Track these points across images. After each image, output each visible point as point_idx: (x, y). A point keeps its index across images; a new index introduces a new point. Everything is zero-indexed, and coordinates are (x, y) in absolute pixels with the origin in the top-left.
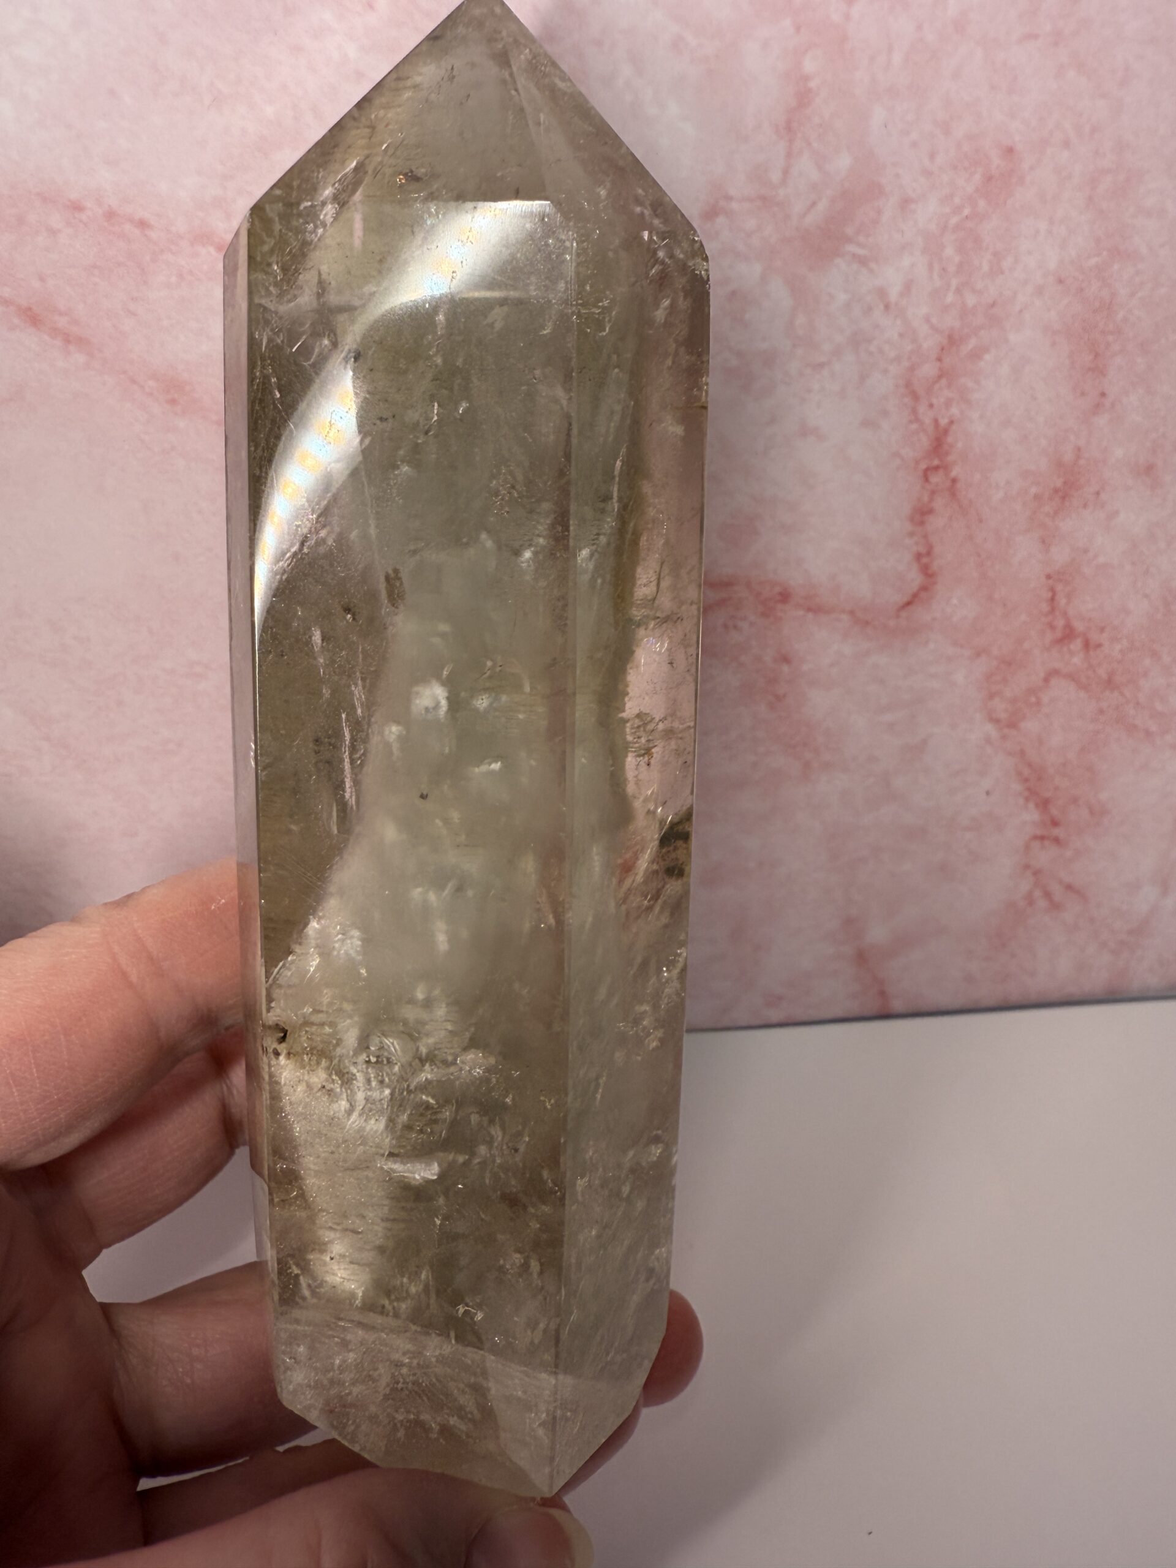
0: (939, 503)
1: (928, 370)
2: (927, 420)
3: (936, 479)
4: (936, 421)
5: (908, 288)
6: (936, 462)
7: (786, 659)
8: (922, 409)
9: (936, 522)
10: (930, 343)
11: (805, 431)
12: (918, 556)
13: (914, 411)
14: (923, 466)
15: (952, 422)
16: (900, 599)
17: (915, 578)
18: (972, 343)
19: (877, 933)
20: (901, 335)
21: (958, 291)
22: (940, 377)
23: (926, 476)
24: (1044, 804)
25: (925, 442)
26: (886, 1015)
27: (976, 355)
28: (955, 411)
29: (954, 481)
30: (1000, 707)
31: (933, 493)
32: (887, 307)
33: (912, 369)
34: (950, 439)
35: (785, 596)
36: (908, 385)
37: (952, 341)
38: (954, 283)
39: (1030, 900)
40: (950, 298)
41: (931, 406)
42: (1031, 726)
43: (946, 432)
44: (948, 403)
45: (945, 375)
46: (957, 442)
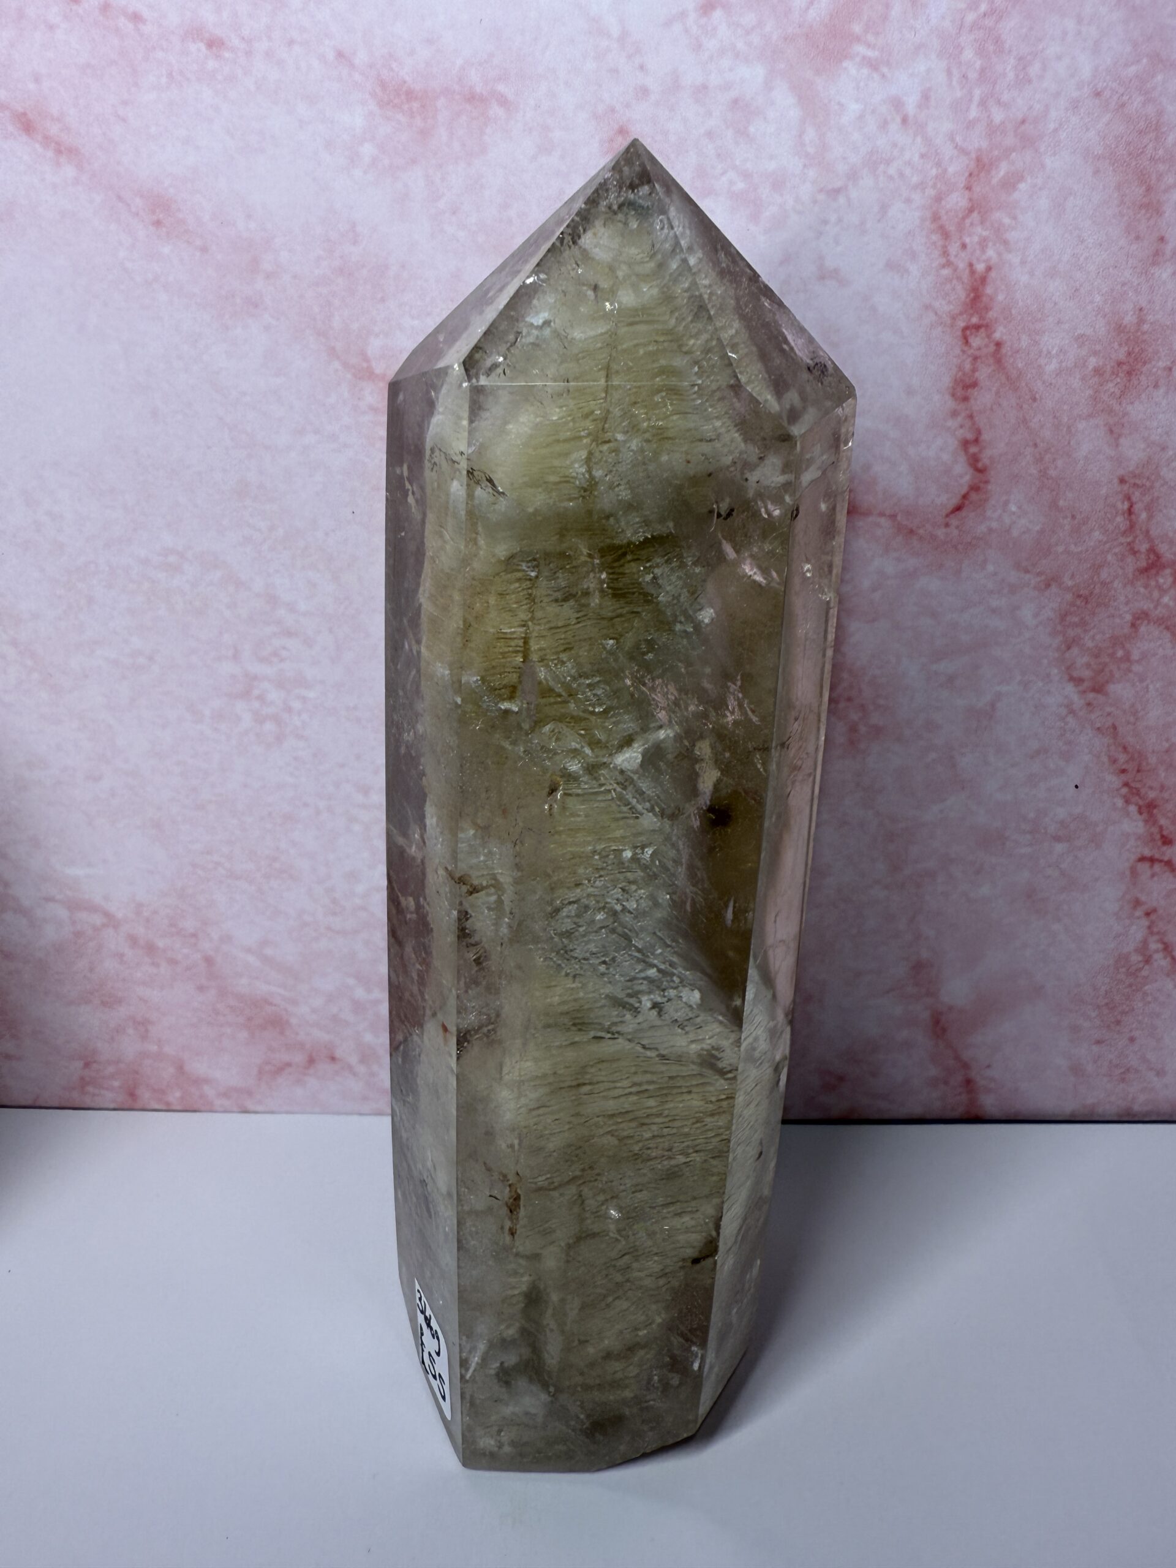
0: (983, 373)
1: (957, 200)
2: (962, 265)
3: (976, 341)
4: (971, 266)
5: (926, 97)
6: (975, 320)
8: (954, 248)
9: (982, 399)
10: (957, 167)
11: (826, 275)
12: (965, 444)
13: (945, 253)
14: (961, 324)
15: (989, 269)
16: (948, 500)
17: (963, 474)
18: (1003, 169)
19: (957, 989)
20: (922, 156)
21: (983, 103)
22: (971, 210)
23: (965, 340)
24: (1149, 809)
25: (961, 293)
27: (1010, 183)
28: (991, 253)
29: (998, 345)
30: (1080, 661)
31: (975, 359)
32: (905, 120)
33: (938, 199)
34: (989, 290)
36: (936, 218)
37: (981, 166)
38: (977, 93)
39: (1145, 955)
40: (973, 113)
41: (964, 246)
42: (1121, 690)
43: (983, 280)
44: (983, 243)
45: (976, 207)
46: (997, 294)
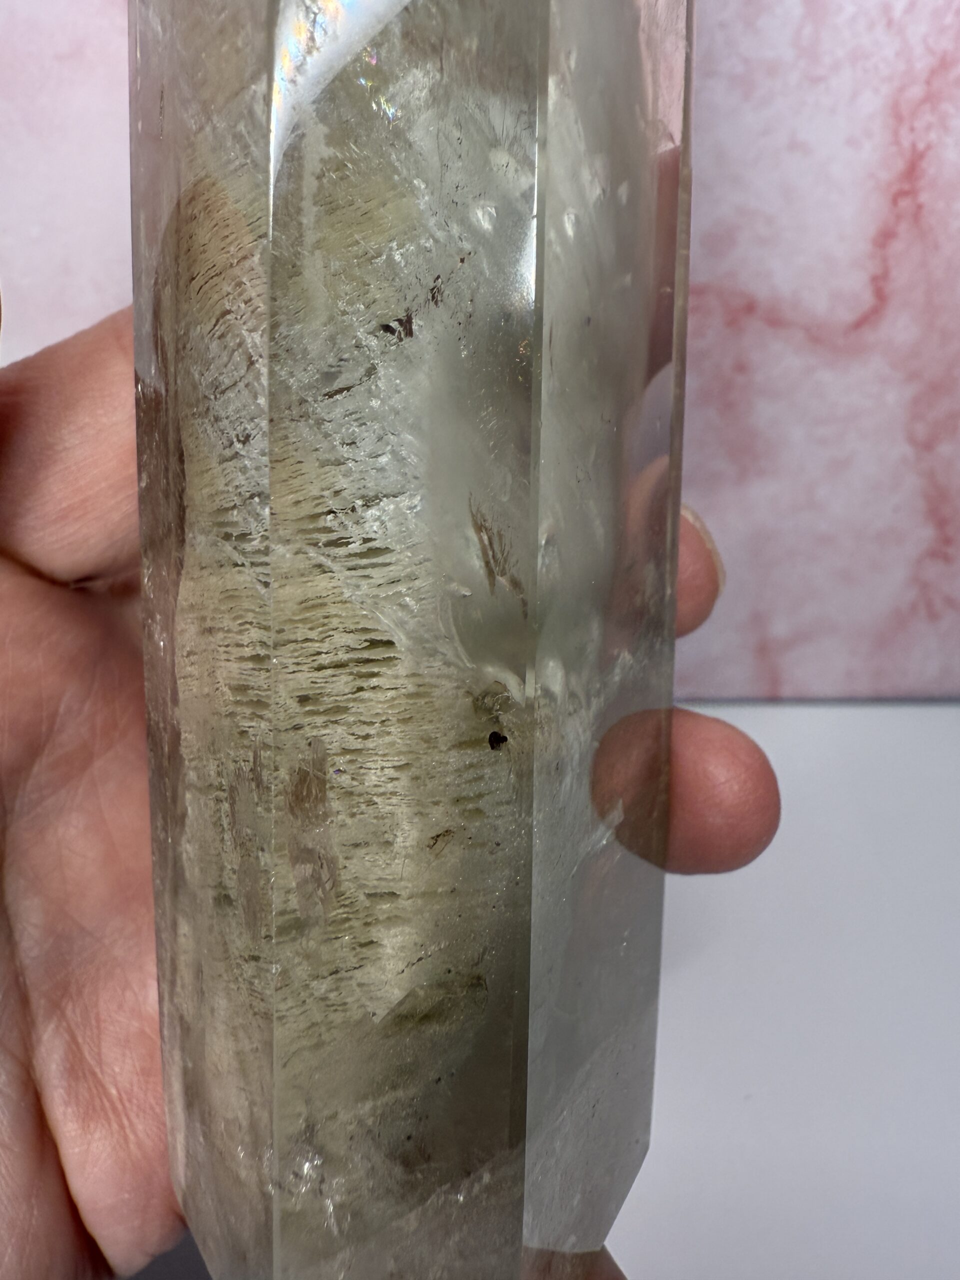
0: (903, 228)
1: (916, 91)
2: (906, 143)
3: (905, 203)
4: (914, 146)
6: (906, 187)
7: (741, 367)
8: (904, 131)
9: (897, 246)
10: (922, 64)
11: (795, 146)
12: (875, 279)
13: (896, 133)
14: (895, 189)
15: (929, 147)
16: (852, 318)
17: (868, 299)
19: (780, 628)
20: (897, 54)
22: (925, 101)
23: (895, 201)
24: (942, 524)
25: (900, 165)
26: (774, 700)
28: (933, 136)
29: (920, 207)
30: (921, 431)
31: (899, 217)
32: (890, 23)
33: (902, 89)
34: (924, 164)
35: (750, 308)
36: (895, 106)
37: (944, 64)
39: (913, 610)
40: (949, 19)
41: (912, 129)
42: (945, 449)
43: (921, 156)
44: (929, 128)
45: (931, 99)
46: (929, 168)
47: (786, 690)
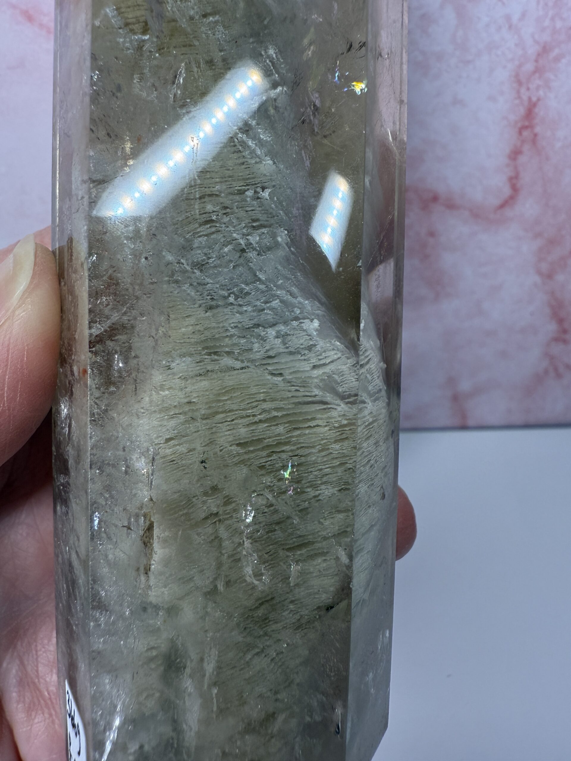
0: (526, 148)
1: (529, 67)
2: (525, 98)
3: (526, 133)
4: (530, 99)
5: (524, 15)
6: (527, 123)
7: (432, 234)
8: (523, 90)
9: (522, 159)
10: (532, 50)
11: (457, 102)
12: (511, 179)
13: (518, 92)
14: (519, 125)
15: (539, 100)
16: (497, 202)
17: (507, 191)
18: (556, 51)
19: (465, 386)
20: (516, 45)
21: (553, 19)
22: (535, 72)
23: (520, 133)
24: (560, 321)
25: (522, 111)
26: (464, 428)
27: (557, 59)
28: (541, 93)
29: (536, 135)
30: (544, 267)
31: (523, 142)
32: (510, 27)
33: (520, 66)
34: (536, 110)
35: (435, 199)
36: (517, 75)
37: (545, 50)
38: (551, 13)
39: (546, 372)
40: (547, 23)
41: (528, 89)
42: (560, 278)
43: (535, 105)
44: (538, 88)
45: (538, 71)
46: (540, 111)
47: (471, 422)
